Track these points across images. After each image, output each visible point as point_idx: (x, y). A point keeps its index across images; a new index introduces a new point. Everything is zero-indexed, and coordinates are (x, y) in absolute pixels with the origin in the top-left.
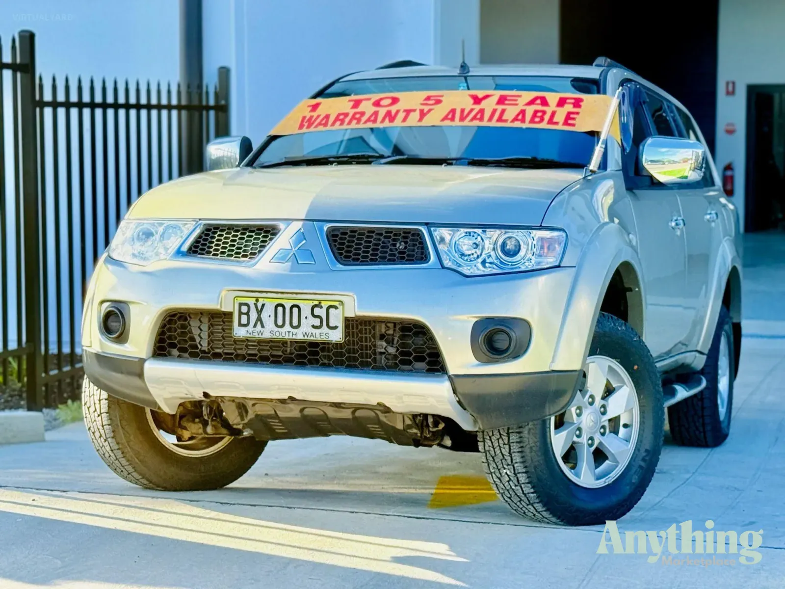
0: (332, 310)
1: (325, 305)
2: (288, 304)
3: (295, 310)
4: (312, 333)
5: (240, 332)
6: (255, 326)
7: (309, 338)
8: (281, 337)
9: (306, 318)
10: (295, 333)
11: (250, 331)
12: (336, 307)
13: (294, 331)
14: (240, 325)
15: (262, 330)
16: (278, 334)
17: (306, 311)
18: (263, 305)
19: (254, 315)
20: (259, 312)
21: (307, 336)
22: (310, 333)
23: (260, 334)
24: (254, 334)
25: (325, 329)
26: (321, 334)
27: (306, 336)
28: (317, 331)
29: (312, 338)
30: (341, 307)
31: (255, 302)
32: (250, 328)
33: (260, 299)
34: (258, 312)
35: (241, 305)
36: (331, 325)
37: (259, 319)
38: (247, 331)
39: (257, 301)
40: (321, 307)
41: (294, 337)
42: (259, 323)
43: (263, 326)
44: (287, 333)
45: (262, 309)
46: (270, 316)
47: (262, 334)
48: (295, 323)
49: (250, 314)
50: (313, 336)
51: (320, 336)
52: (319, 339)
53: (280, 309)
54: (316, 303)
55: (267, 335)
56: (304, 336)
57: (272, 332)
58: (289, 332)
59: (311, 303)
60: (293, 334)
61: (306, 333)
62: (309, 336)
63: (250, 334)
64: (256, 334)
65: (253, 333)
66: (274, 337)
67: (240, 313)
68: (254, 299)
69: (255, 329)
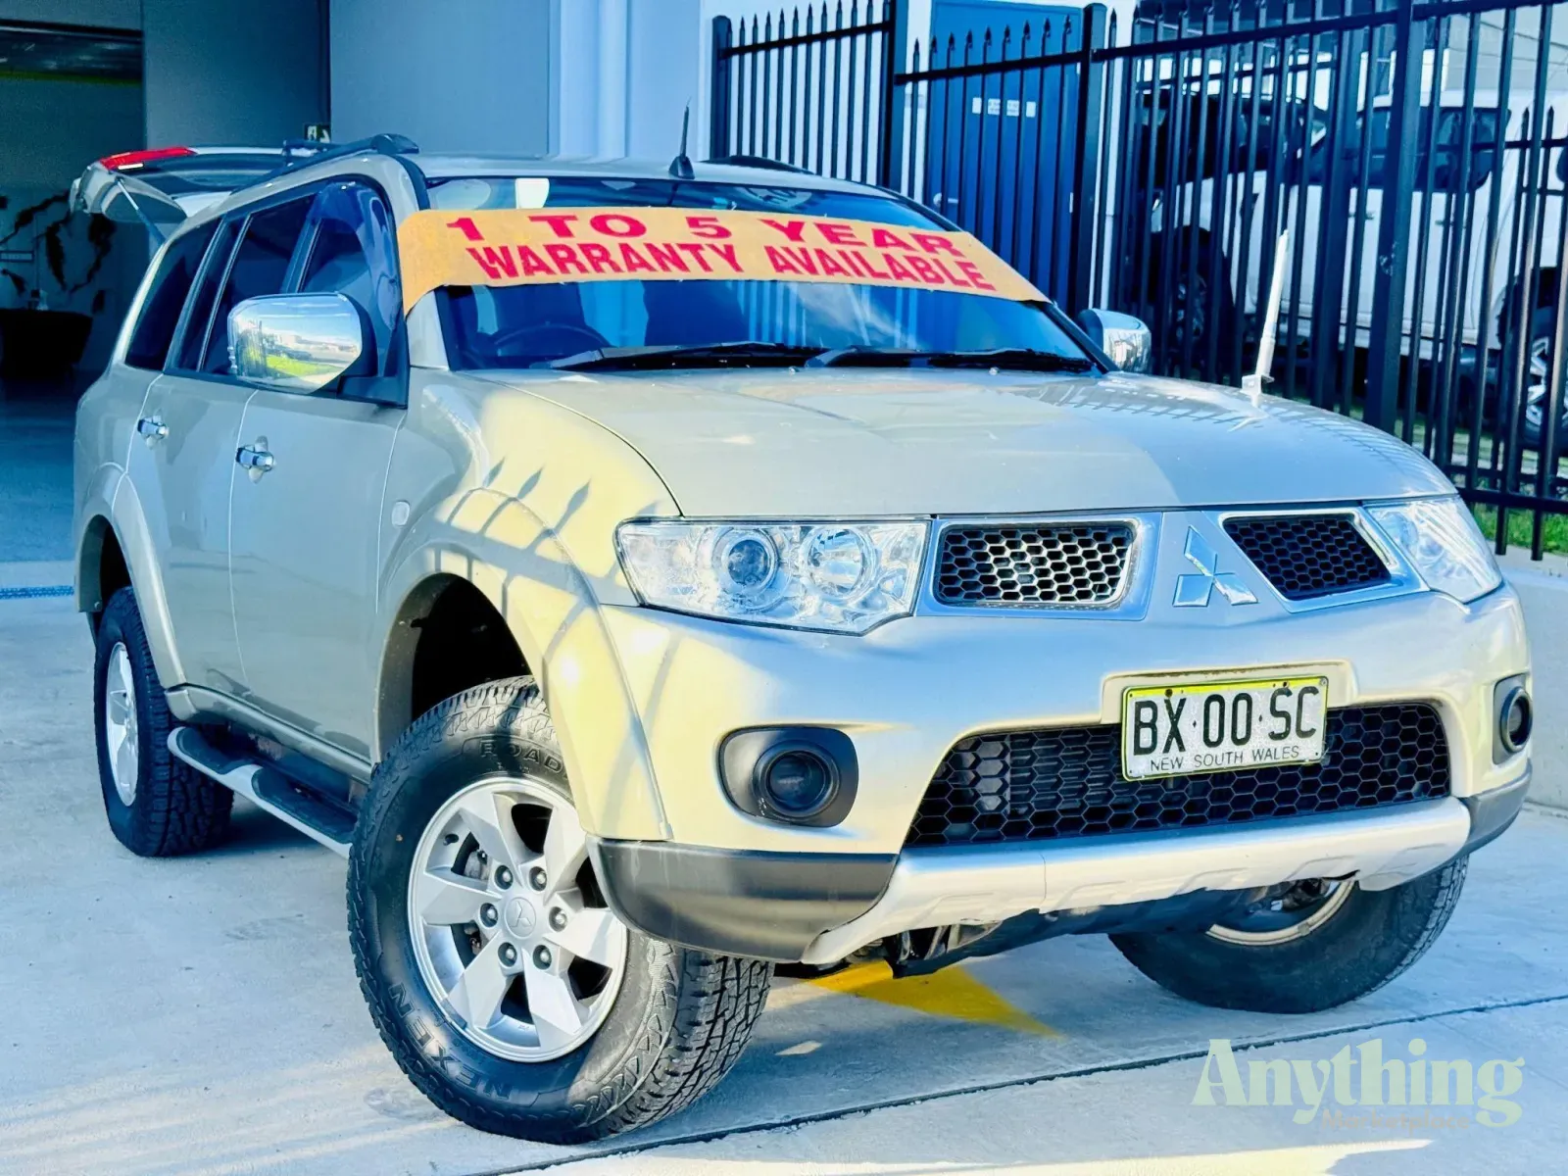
0: (1308, 697)
1: (1295, 687)
2: (1229, 694)
3: (1243, 704)
4: (1269, 750)
5: (1137, 767)
6: (1167, 749)
7: (1263, 761)
8: (1214, 766)
9: (1261, 719)
10: (1238, 755)
11: (1158, 762)
12: (1314, 691)
13: (1238, 749)
14: (1139, 750)
15: (1179, 755)
16: (1209, 760)
17: (1261, 706)
18: (1182, 702)
19: (1164, 726)
20: (1175, 718)
21: (1261, 758)
22: (1266, 750)
23: (1176, 765)
24: (1164, 767)
25: (1293, 738)
26: (1286, 750)
27: (1258, 758)
28: (1279, 744)
29: (1268, 760)
30: (1322, 690)
31: (1167, 698)
32: (1157, 755)
33: (1173, 689)
34: (1171, 719)
35: (1140, 705)
36: (1305, 728)
37: (1175, 733)
38: (1153, 763)
39: (1169, 693)
40: (1289, 693)
41: (1238, 763)
42: (1174, 740)
43: (1182, 748)
44: (1226, 756)
45: (1179, 711)
46: (1195, 724)
47: (1180, 765)
48: (1241, 734)
49: (1158, 724)
50: (1270, 755)
51: (1284, 752)
52: (1281, 760)
53: (1215, 706)
54: (1280, 685)
55: (1189, 766)
56: (1255, 758)
57: (1198, 758)
58: (1229, 753)
59: (1270, 688)
60: (1236, 757)
61: (1258, 752)
62: (1264, 756)
63: (1158, 768)
64: (1170, 767)
65: (1163, 764)
66: (1203, 767)
67: (1139, 725)
68: (1164, 691)
69: (1167, 755)
